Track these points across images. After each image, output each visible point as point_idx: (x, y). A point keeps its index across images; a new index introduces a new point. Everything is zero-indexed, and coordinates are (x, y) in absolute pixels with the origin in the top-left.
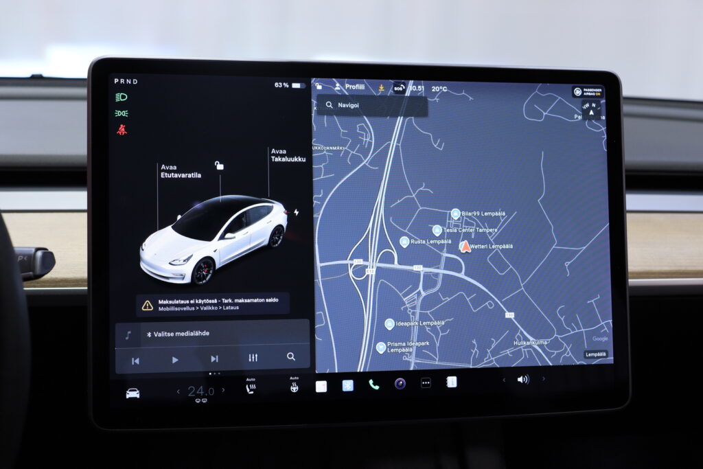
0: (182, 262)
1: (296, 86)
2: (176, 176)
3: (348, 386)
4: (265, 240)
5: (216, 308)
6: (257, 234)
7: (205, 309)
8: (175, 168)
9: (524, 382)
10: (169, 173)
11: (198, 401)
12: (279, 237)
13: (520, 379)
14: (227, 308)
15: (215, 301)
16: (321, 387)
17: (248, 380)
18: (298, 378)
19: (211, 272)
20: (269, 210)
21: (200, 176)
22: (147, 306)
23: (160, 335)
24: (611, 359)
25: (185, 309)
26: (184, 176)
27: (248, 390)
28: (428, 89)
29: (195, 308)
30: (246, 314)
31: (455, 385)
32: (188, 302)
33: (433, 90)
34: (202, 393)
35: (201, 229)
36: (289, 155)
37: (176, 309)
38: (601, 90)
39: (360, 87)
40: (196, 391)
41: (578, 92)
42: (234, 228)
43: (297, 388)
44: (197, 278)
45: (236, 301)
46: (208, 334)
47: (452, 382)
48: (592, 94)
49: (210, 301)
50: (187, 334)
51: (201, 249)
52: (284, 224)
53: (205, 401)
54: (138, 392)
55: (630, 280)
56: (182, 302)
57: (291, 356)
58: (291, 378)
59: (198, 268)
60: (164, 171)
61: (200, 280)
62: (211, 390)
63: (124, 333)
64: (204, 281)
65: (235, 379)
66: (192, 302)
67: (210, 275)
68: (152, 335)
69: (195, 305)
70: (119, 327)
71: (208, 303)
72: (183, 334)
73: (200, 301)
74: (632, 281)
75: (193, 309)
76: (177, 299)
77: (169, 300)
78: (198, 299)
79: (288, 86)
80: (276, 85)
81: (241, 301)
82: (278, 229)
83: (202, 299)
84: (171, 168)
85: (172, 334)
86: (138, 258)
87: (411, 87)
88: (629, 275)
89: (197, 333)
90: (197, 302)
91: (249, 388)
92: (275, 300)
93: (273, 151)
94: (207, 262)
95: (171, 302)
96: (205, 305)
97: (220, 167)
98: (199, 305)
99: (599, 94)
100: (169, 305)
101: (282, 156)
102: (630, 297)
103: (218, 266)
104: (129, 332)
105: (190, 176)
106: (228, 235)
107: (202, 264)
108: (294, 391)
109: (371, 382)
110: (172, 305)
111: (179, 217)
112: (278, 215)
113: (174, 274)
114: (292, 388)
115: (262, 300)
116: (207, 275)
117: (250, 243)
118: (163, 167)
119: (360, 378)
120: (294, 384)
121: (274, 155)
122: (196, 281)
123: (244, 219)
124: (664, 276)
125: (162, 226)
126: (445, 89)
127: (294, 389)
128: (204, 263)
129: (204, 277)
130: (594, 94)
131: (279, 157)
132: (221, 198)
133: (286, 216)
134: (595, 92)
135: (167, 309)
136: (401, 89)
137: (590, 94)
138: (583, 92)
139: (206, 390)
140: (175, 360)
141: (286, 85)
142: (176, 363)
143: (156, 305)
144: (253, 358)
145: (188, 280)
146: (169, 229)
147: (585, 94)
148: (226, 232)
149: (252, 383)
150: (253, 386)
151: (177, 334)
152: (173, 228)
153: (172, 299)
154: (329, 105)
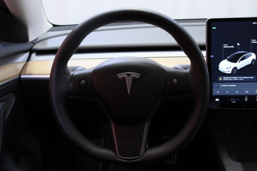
0: (229, 68)
4: (250, 63)
5: (237, 79)
6: (248, 61)
7: (235, 80)
8: (227, 45)
10: (226, 46)
11: (233, 102)
12: (254, 62)
14: (240, 79)
15: (237, 78)
20: (251, 55)
21: (233, 47)
22: (220, 79)
23: (224, 86)
25: (230, 80)
26: (229, 47)
27: (246, 100)
30: (245, 81)
32: (230, 78)
34: (234, 100)
35: (234, 60)
40: (233, 99)
42: (242, 60)
45: (243, 78)
46: (235, 86)
50: (230, 86)
51: (233, 65)
52: (255, 58)
53: (235, 102)
54: (218, 99)
56: (229, 78)
57: (256, 92)
58: (256, 97)
59: (233, 70)
60: (224, 46)
61: (233, 72)
62: (236, 100)
63: (215, 85)
65: (243, 97)
66: (232, 78)
67: (236, 71)
68: (222, 86)
69: (232, 79)
70: (214, 84)
71: (235, 78)
72: (229, 86)
75: (232, 80)
79: (256, 23)
80: (253, 23)
81: (244, 78)
82: (253, 60)
85: (227, 86)
86: (218, 67)
89: (233, 86)
92: (253, 78)
93: (252, 40)
94: (235, 68)
95: (226, 78)
96: (235, 79)
97: (238, 44)
98: (233, 79)
100: (226, 79)
101: (255, 41)
103: (238, 69)
104: (216, 85)
105: (231, 47)
106: (241, 61)
110: (227, 79)
111: (228, 57)
112: (253, 56)
113: (227, 71)
115: (249, 78)
117: (246, 63)
118: (224, 45)
121: (252, 41)
123: (245, 57)
125: (224, 59)
129: (235, 72)
132: (239, 52)
133: (255, 57)
135: (225, 80)
139: (235, 99)
140: (227, 92)
143: (223, 79)
144: (247, 92)
145: (230, 72)
146: (226, 60)
148: (240, 61)
149: (247, 98)
150: (247, 99)
151: (228, 86)
152: (227, 60)
153: (227, 77)
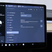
1: (3, 6)
16: (6, 45)
24: (44, 42)
28: (21, 6)
36: (2, 15)
38: (44, 7)
39: (12, 6)
47: (23, 44)
57: (2, 41)
74: (47, 32)
80: (1, 5)
87: (19, 6)
102: (47, 34)
109: (13, 44)
119: (11, 44)
127: (2, 45)
133: (2, 23)
136: (17, 6)
154: (8, 8)
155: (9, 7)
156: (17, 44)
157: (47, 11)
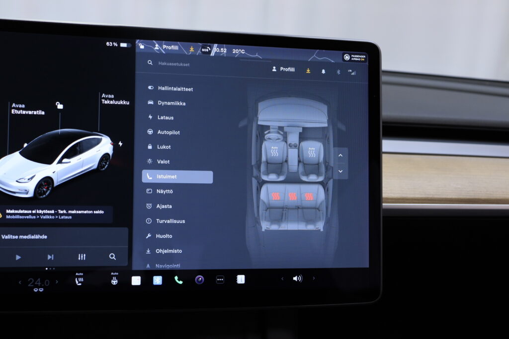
0: (26, 180)
1: (123, 45)
2: (24, 112)
3: (158, 280)
4: (94, 165)
5: (53, 217)
6: (89, 159)
7: (44, 217)
8: (23, 106)
9: (298, 281)
10: (18, 110)
11: (36, 290)
12: (106, 163)
13: (295, 278)
14: (62, 217)
15: (53, 212)
16: (136, 281)
17: (77, 274)
18: (117, 274)
19: (50, 189)
20: (98, 141)
21: (43, 113)
23: (6, 237)
24: (366, 264)
25: (28, 217)
26: (30, 113)
27: (77, 282)
28: (230, 51)
29: (36, 217)
30: (78, 222)
31: (243, 282)
32: (30, 212)
33: (234, 52)
34: (39, 284)
35: (43, 155)
36: (116, 99)
37: (21, 217)
38: (365, 57)
39: (174, 47)
40: (35, 282)
41: (347, 57)
42: (69, 155)
43: (117, 281)
44: (38, 193)
45: (70, 212)
46: (46, 237)
47: (241, 279)
48: (358, 59)
49: (49, 212)
50: (29, 237)
51: (42, 171)
52: (110, 152)
53: (41, 290)
55: (383, 204)
56: (26, 212)
57: (112, 256)
58: (112, 274)
59: (39, 185)
60: (14, 108)
61: (41, 194)
62: (47, 282)
64: (44, 196)
65: (67, 273)
66: (34, 212)
67: (49, 191)
69: (36, 214)
71: (47, 213)
72: (25, 237)
73: (40, 212)
74: (385, 205)
75: (35, 217)
76: (22, 210)
77: (15, 210)
78: (39, 210)
79: (117, 45)
80: (108, 44)
81: (74, 212)
82: (106, 156)
83: (42, 210)
84: (20, 106)
85: (17, 237)
87: (215, 49)
88: (383, 200)
89: (37, 237)
90: (38, 212)
91: (78, 280)
92: (101, 212)
93: (103, 95)
94: (48, 181)
95: (16, 212)
96: (44, 214)
97: (60, 107)
98: (40, 214)
99: (363, 60)
100: (15, 214)
101: (111, 99)
102: (383, 217)
103: (56, 184)
105: (35, 113)
106: (65, 160)
107: (43, 183)
108: (114, 284)
109: (176, 278)
110: (17, 214)
111: (26, 145)
112: (105, 146)
113: (20, 190)
114: (112, 281)
115: (91, 212)
116: (47, 191)
117: (82, 167)
118: (14, 105)
119: (167, 275)
120: (114, 278)
121: (104, 98)
122: (38, 195)
123: (78, 148)
124: (416, 201)
125: (11, 152)
126: (243, 51)
127: (114, 282)
128: (45, 182)
129: (45, 193)
130: (359, 59)
131: (108, 100)
132: (60, 130)
133: (112, 147)
134: (360, 58)
135: (13, 217)
136: (207, 50)
137: (356, 59)
138: (351, 58)
139: (42, 282)
140: (18, 257)
141: (116, 44)
142: (19, 260)
143: (4, 214)
144: (82, 257)
145: (31, 194)
146: (17, 154)
147: (352, 59)
148: (63, 158)
149: (80, 277)
150: (81, 280)
151: (21, 237)
152: (20, 153)
153: (18, 210)
154: (150, 62)
155: (157, 56)
156: (200, 278)
157: (384, 78)
